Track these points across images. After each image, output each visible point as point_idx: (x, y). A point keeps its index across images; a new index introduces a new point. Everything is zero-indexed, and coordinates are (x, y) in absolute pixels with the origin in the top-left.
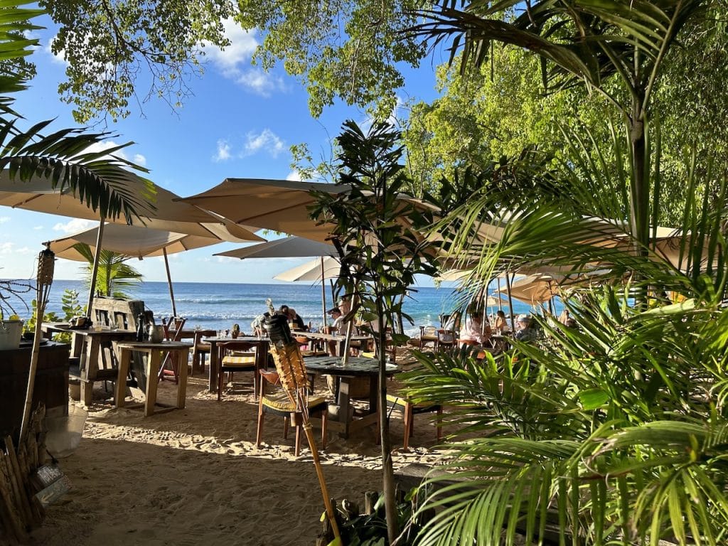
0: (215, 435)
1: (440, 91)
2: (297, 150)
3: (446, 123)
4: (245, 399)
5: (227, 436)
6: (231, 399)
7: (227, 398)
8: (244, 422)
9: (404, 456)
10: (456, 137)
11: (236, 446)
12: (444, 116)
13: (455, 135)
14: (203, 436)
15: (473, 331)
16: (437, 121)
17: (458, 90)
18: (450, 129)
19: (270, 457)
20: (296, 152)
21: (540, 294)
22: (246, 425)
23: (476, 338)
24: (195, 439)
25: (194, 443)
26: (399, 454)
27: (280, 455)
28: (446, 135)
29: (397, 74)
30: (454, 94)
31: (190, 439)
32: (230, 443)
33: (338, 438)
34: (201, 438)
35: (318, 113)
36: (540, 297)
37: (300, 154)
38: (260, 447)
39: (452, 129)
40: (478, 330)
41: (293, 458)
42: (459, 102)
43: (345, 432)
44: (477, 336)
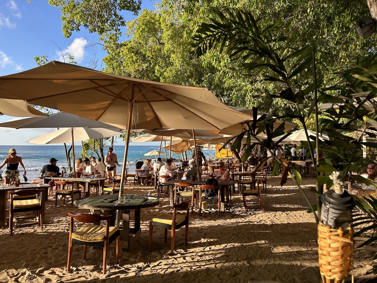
0: (26, 267)
1: (128, 36)
2: (39, 60)
3: (133, 54)
4: (33, 231)
5: (36, 266)
6: (21, 232)
7: (17, 231)
8: (44, 251)
9: (174, 258)
10: (138, 62)
11: (49, 274)
12: (131, 50)
13: (138, 61)
14: (16, 269)
15: (167, 170)
16: (128, 53)
17: (140, 36)
18: (135, 58)
19: (83, 279)
20: (38, 61)
21: (182, 148)
22: (46, 253)
23: (169, 174)
24: (10, 274)
25: (11, 277)
26: (170, 257)
27: (91, 276)
28: (133, 60)
29: (121, 18)
30: (138, 38)
31: (6, 274)
32: (42, 271)
33: (122, 252)
34: (15, 272)
35: (69, 35)
36: (182, 150)
37: (42, 62)
38: (71, 271)
39: (136, 58)
40: (170, 169)
41: (102, 276)
42: (140, 43)
43: (127, 247)
44: (170, 173)
